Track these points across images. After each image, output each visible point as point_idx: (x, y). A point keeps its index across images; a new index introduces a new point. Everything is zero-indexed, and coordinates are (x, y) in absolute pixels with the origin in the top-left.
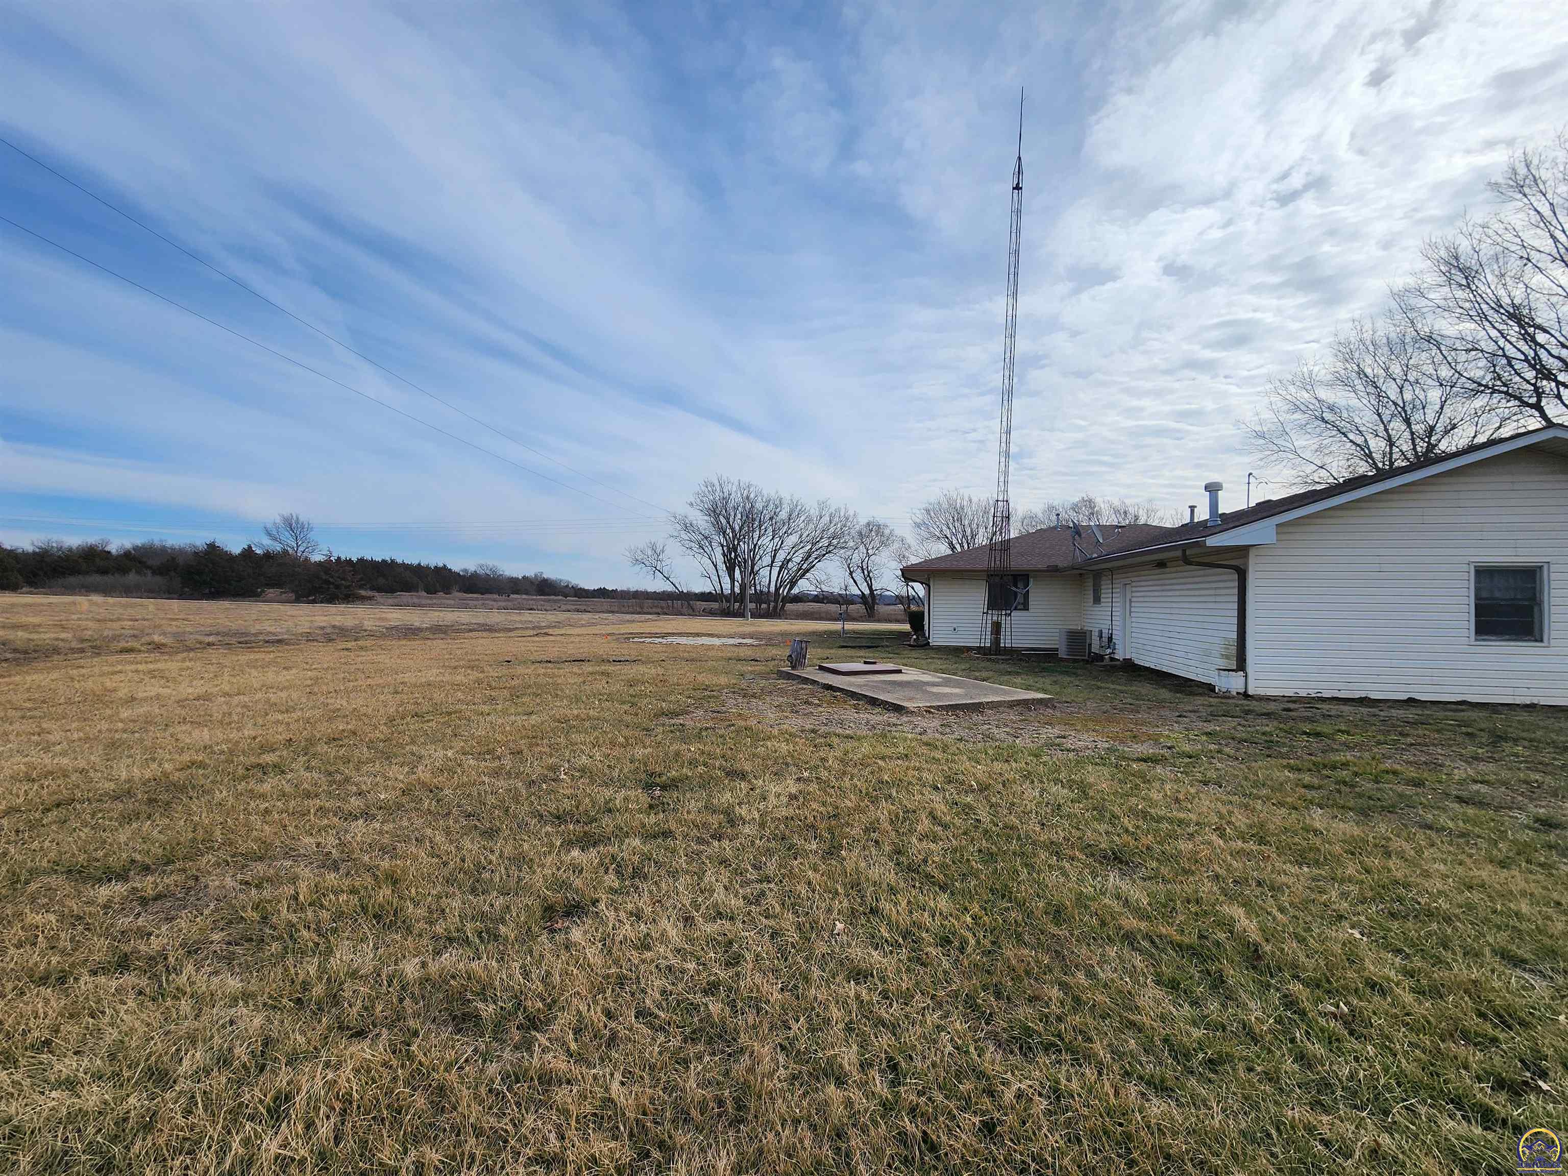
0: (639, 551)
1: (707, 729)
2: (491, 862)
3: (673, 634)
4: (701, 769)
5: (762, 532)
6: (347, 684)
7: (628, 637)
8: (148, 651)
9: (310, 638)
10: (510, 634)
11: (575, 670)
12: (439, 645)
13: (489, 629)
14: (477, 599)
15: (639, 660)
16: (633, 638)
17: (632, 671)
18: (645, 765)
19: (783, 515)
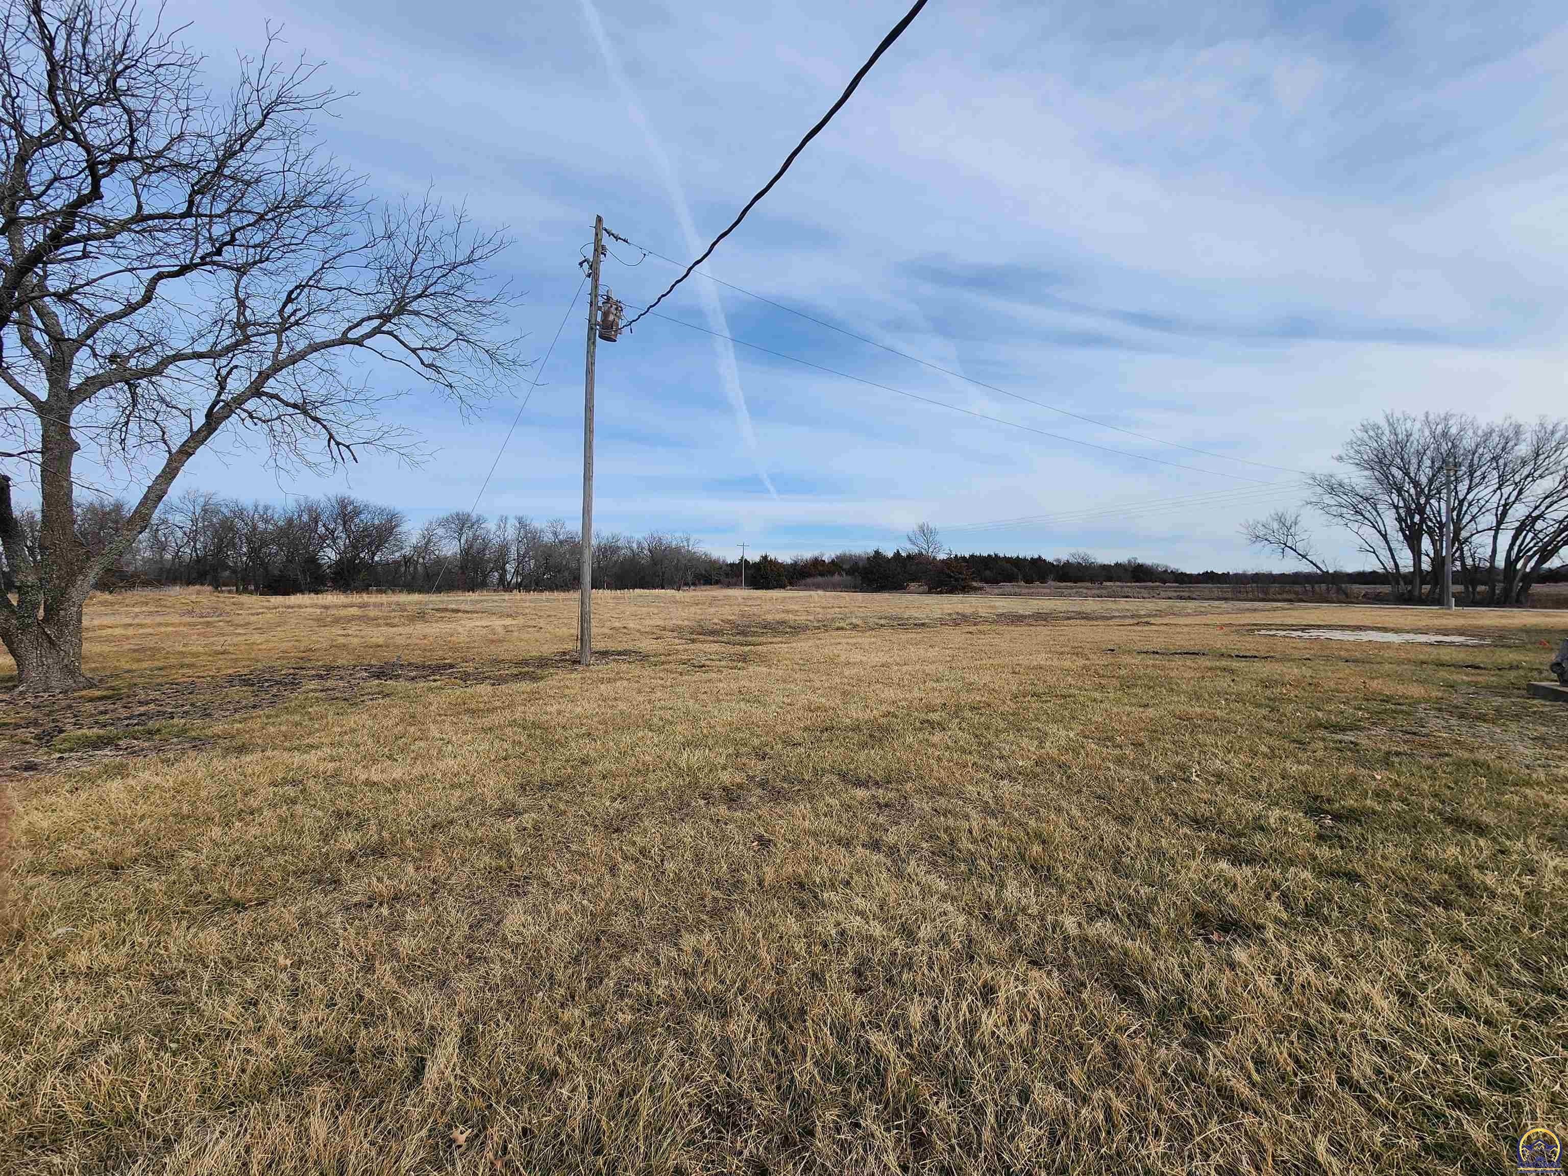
0: (1259, 525)
1: (1398, 754)
2: (1128, 849)
3: (1319, 627)
4: (1396, 805)
5: (1476, 480)
6: (975, 662)
7: (1252, 629)
8: (851, 629)
9: (943, 622)
10: (1108, 622)
11: (1189, 663)
12: (1043, 632)
13: (1085, 617)
14: (1071, 588)
15: (1272, 657)
16: (1259, 630)
17: (1265, 669)
18: (1304, 783)
19: (1523, 449)
